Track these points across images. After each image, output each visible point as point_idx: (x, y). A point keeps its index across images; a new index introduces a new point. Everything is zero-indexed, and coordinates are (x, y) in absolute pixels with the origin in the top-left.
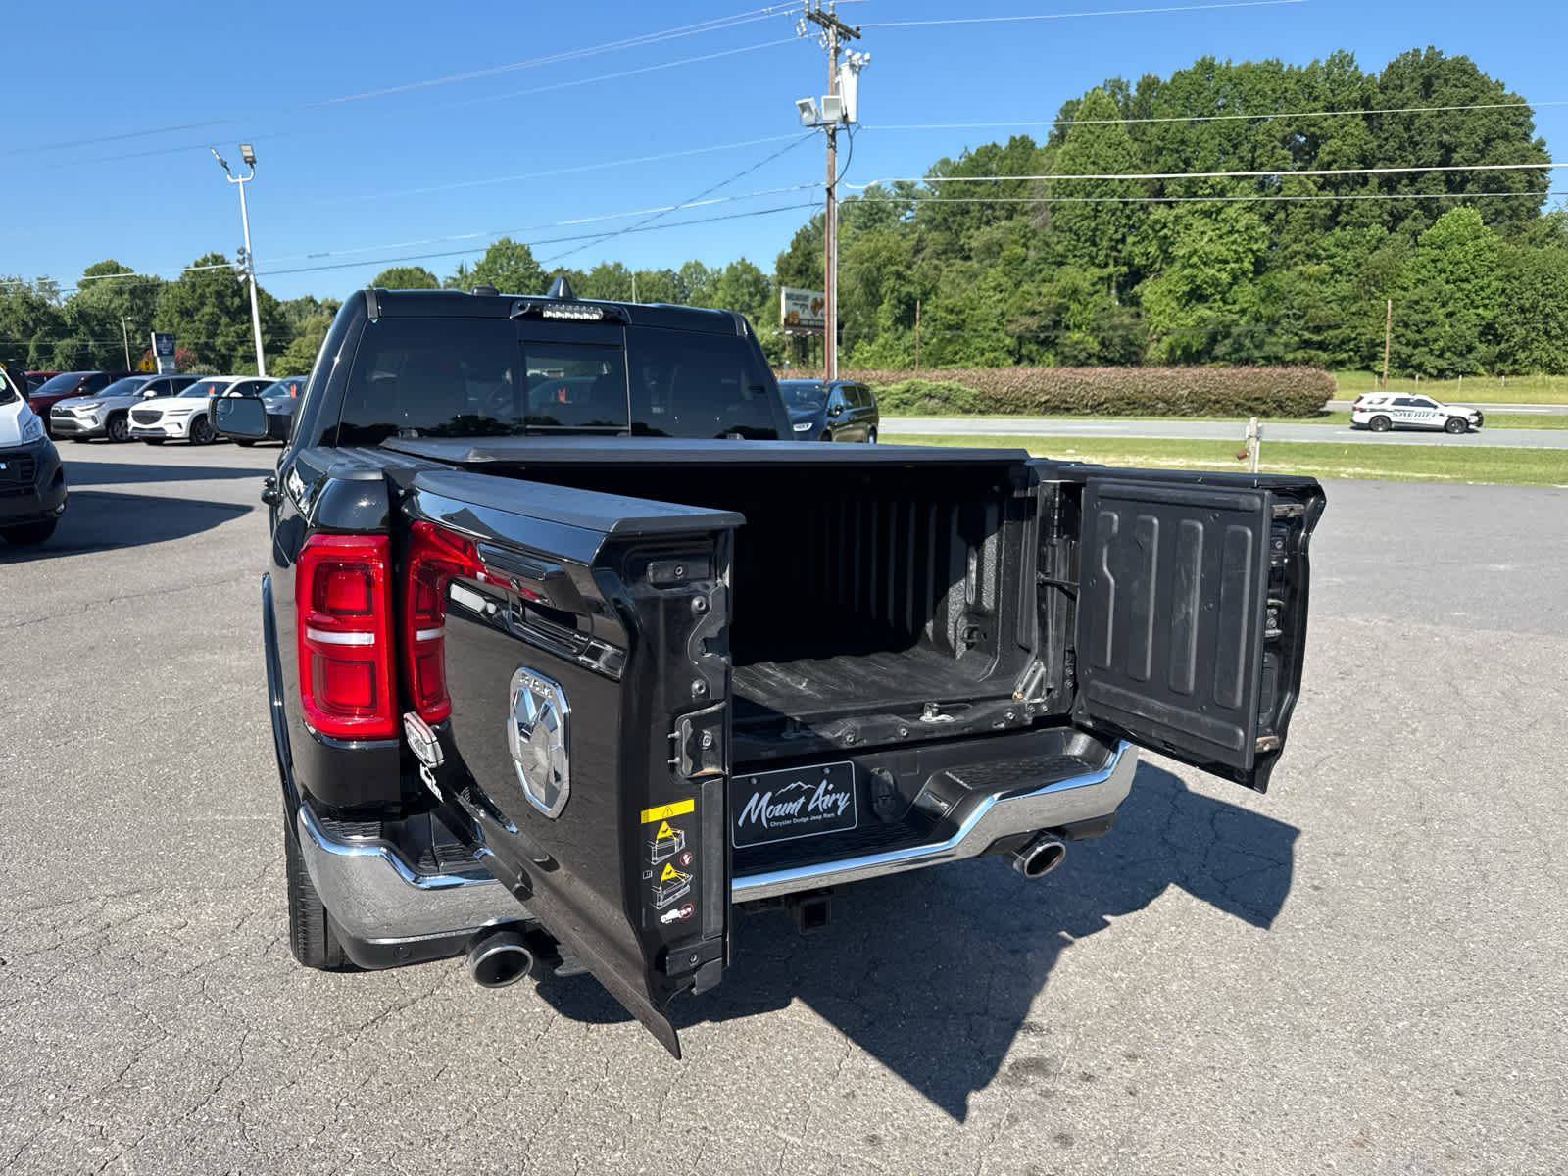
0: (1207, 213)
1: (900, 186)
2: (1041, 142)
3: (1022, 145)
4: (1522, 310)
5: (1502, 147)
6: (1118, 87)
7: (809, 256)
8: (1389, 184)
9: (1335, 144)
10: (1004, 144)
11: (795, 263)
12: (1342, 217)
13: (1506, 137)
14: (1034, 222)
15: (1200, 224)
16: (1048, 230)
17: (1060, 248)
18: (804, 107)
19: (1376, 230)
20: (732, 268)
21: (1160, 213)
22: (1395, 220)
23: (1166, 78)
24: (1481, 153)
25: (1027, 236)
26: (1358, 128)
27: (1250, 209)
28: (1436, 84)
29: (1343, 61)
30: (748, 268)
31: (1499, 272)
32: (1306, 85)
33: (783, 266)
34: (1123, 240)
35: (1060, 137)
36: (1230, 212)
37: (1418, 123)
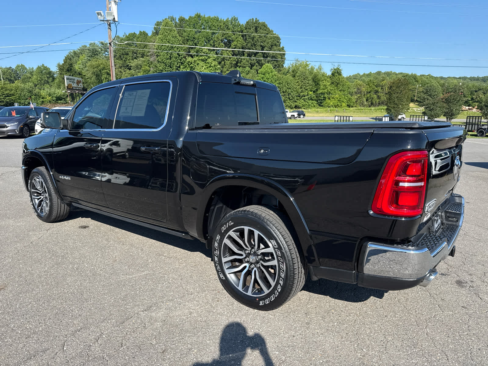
0: (203, 60)
1: (102, 44)
2: (150, 34)
3: (144, 34)
4: (283, 92)
5: (275, 48)
6: (173, 19)
7: (71, 65)
8: (249, 55)
9: (235, 43)
10: (138, 33)
11: (66, 67)
12: (239, 64)
13: (276, 45)
14: (151, 59)
15: (201, 63)
16: (156, 62)
17: (161, 68)
18: (98, 14)
19: (248, 69)
20: (39, 68)
21: (189, 59)
22: (252, 66)
23: (187, 18)
24: (271, 49)
25: (150, 64)
26: (241, 39)
27: (214, 60)
28: (258, 29)
29: (235, 19)
30: (46, 68)
31: (277, 82)
32: (226, 25)
33: (61, 68)
34: (179, 67)
35: (156, 33)
36: (209, 60)
37: (255, 39)
